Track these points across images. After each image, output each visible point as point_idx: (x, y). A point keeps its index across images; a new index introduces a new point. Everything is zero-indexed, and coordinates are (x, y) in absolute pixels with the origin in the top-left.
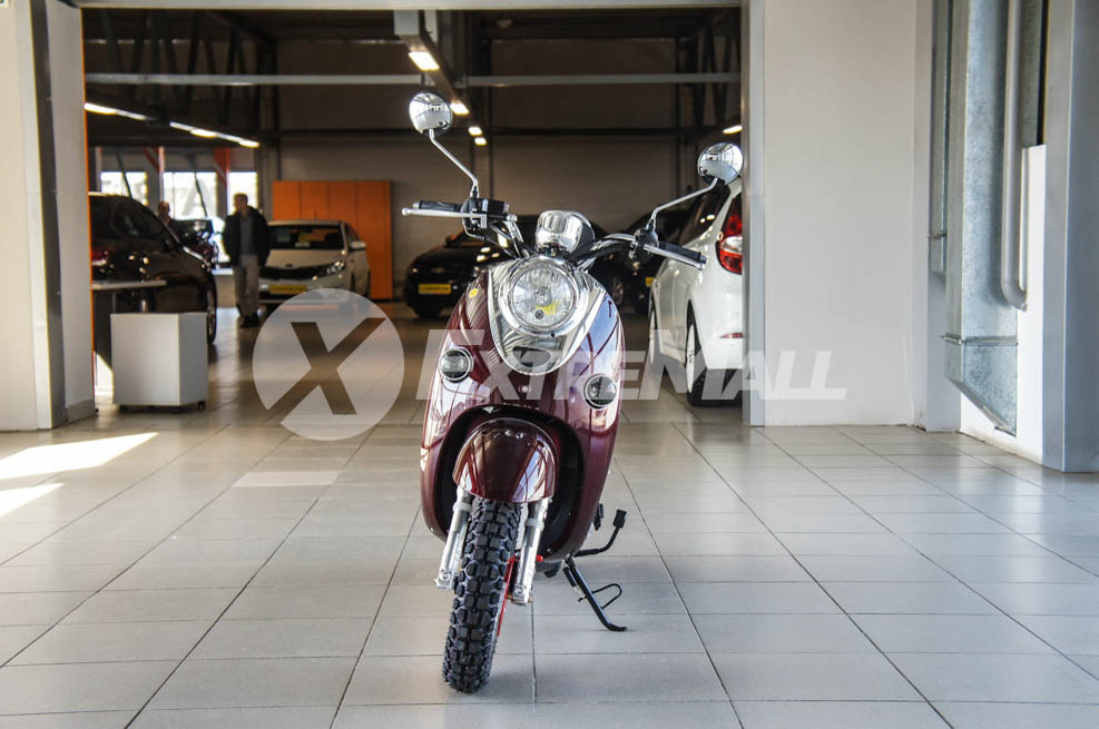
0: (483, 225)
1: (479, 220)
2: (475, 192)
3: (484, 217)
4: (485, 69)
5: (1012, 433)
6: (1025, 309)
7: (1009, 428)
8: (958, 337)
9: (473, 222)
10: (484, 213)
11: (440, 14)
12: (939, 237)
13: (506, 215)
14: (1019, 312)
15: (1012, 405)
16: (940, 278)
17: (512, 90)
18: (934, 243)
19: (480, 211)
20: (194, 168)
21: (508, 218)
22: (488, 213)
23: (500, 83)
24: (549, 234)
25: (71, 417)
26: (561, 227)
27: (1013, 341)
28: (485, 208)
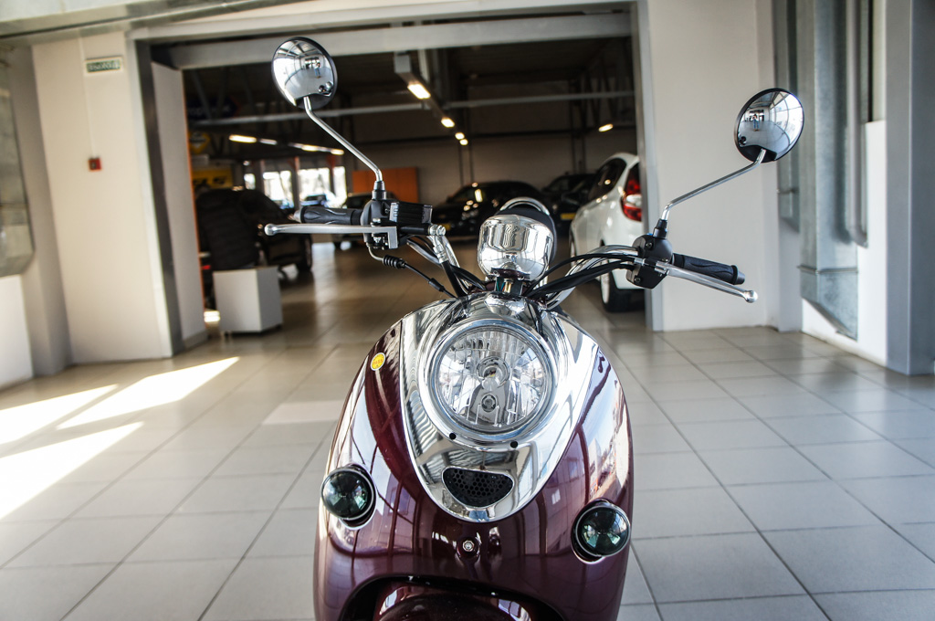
0: (393, 243)
1: (384, 235)
2: (379, 192)
3: (392, 231)
4: (463, 96)
5: (855, 338)
6: (866, 246)
7: (853, 335)
8: (814, 269)
9: (377, 240)
10: (392, 224)
11: (429, 52)
12: (787, 192)
13: (427, 226)
14: (860, 249)
15: (854, 318)
16: (790, 223)
17: (480, 109)
18: (785, 197)
19: (386, 222)
20: (317, 167)
21: (431, 230)
22: (398, 224)
23: (471, 104)
24: (500, 255)
25: (186, 347)
26: (518, 242)
27: (854, 270)
28: (393, 217)
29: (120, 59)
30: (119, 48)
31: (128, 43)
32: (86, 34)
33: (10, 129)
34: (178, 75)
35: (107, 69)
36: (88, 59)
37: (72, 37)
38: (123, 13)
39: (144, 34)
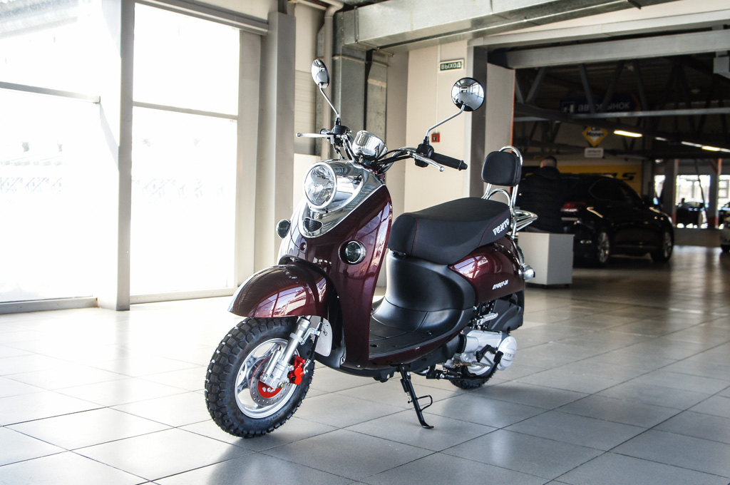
29: (462, 61)
30: (462, 53)
31: (468, 49)
32: (442, 42)
33: (382, 110)
34: (513, 73)
35: (453, 68)
36: (441, 61)
37: (435, 44)
38: (469, 26)
39: (480, 42)
